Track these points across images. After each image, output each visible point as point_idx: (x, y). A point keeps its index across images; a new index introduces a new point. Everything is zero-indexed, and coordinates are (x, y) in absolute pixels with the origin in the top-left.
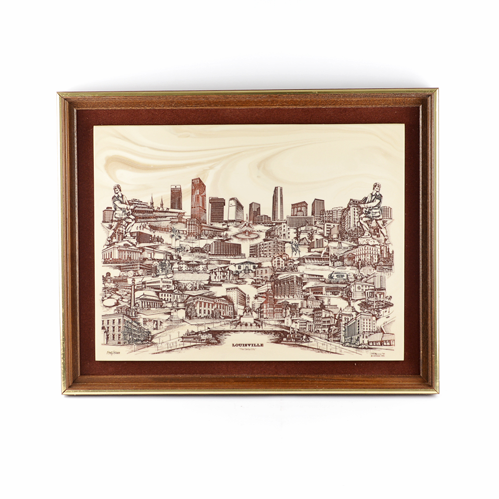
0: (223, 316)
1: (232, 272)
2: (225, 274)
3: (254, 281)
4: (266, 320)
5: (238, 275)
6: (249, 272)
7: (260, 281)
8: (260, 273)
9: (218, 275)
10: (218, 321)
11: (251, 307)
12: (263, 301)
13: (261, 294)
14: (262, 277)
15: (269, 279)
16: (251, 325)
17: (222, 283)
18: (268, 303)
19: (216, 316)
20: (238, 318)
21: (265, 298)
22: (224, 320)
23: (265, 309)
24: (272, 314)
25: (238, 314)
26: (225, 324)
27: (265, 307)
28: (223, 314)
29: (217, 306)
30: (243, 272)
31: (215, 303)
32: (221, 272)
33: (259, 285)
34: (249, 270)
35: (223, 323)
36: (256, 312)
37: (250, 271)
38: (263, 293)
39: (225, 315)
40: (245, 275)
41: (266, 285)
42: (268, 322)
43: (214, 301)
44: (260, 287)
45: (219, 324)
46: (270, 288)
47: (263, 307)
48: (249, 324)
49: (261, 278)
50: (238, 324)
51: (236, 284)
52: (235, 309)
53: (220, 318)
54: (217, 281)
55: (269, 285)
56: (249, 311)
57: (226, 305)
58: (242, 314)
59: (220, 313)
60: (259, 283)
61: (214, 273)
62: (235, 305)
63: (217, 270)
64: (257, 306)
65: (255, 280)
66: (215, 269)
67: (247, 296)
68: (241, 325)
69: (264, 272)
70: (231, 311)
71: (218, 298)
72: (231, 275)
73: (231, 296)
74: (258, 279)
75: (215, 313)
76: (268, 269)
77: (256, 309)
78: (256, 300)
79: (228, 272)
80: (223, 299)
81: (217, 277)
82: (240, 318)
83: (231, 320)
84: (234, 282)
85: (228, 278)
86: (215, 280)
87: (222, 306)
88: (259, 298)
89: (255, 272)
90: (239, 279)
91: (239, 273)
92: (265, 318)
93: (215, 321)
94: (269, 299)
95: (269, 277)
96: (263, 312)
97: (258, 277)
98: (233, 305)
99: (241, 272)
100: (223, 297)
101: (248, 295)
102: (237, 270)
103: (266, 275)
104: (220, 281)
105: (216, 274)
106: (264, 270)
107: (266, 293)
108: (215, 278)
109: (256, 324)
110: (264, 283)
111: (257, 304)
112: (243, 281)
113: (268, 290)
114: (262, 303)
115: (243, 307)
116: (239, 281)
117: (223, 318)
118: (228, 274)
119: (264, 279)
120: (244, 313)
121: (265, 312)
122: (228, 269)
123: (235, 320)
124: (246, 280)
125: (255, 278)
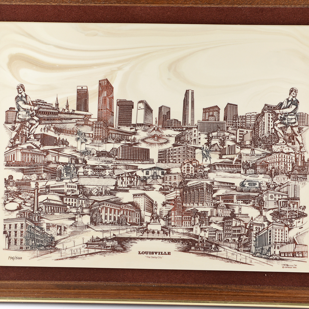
0: (129, 223)
1: (140, 177)
2: (133, 179)
3: (162, 188)
4: (173, 228)
5: (146, 181)
6: (157, 178)
7: (169, 188)
8: (168, 179)
9: (124, 181)
10: (124, 227)
11: (158, 214)
12: (171, 208)
13: (169, 200)
14: (170, 183)
15: (177, 186)
16: (158, 233)
17: (129, 188)
18: (176, 210)
19: (122, 222)
20: (145, 225)
21: (174, 205)
22: (130, 227)
23: (173, 217)
24: (180, 222)
25: (145, 221)
26: (131, 231)
27: (173, 214)
28: (130, 220)
29: (124, 212)
30: (151, 178)
31: (121, 209)
32: (128, 177)
33: (167, 192)
34: (157, 176)
35: (129, 230)
36: (163, 219)
37: (159, 177)
38: (171, 200)
39: (131, 221)
40: (153, 181)
41: (175, 192)
42: (176, 230)
43: (120, 207)
44: (169, 193)
45: (125, 231)
46: (179, 195)
47: (171, 214)
48: (156, 232)
49: (170, 185)
50: (145, 231)
51: (143, 190)
52: (142, 216)
53: (126, 224)
54: (124, 186)
55: (178, 192)
56: (156, 219)
57: (133, 211)
58: (149, 221)
59: (127, 219)
60: (168, 190)
61: (120, 178)
62: (142, 212)
63: (124, 176)
64: (165, 213)
65: (163, 186)
66: (122, 174)
67: (154, 203)
68: (148, 233)
69: (173, 178)
70: (138, 218)
71: (125, 204)
72: (139, 180)
73: (138, 202)
74: (166, 186)
75: (121, 220)
76: (177, 175)
77: (164, 216)
78: (164, 207)
79: (136, 177)
80: (130, 205)
81: (124, 183)
82: (147, 225)
83: (137, 227)
84: (142, 188)
85: (135, 184)
86: (121, 186)
87: (128, 212)
88: (167, 205)
89: (163, 178)
90: (146, 185)
91: (146, 179)
92: (173, 226)
93: (121, 227)
94: (177, 206)
95: (178, 183)
96: (171, 219)
97: (166, 183)
98: (140, 211)
99: (149, 178)
100: (129, 203)
101: (156, 202)
102: (145, 175)
103: (175, 182)
104: (126, 186)
105: (123, 180)
106: (173, 176)
107: (174, 200)
108: (122, 183)
109: (164, 231)
110: (172, 190)
111: (165, 211)
112: (151, 188)
113: (177, 197)
114: (170, 210)
115: (150, 214)
116: (147, 187)
117: (129, 225)
118: (135, 180)
119: (173, 186)
120: (151, 220)
121: (173, 219)
122: (136, 175)
123: (142, 227)
124: (154, 186)
125: (164, 184)
